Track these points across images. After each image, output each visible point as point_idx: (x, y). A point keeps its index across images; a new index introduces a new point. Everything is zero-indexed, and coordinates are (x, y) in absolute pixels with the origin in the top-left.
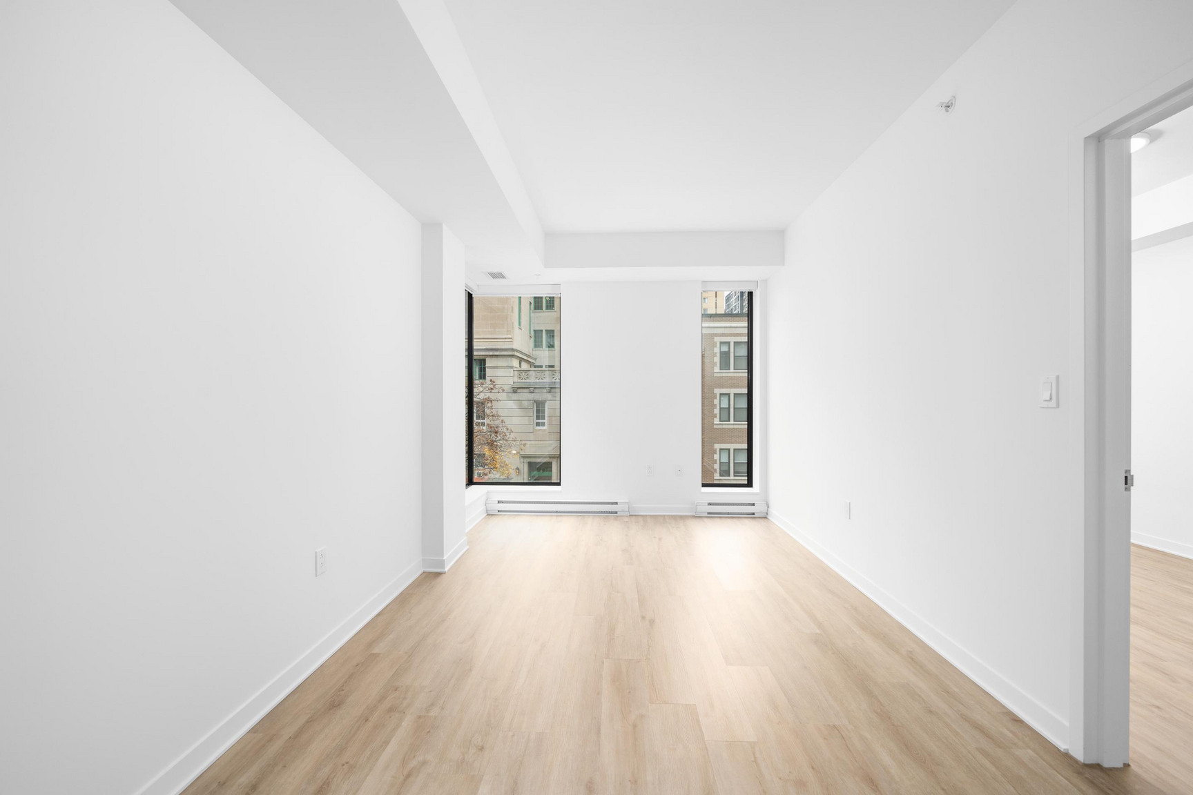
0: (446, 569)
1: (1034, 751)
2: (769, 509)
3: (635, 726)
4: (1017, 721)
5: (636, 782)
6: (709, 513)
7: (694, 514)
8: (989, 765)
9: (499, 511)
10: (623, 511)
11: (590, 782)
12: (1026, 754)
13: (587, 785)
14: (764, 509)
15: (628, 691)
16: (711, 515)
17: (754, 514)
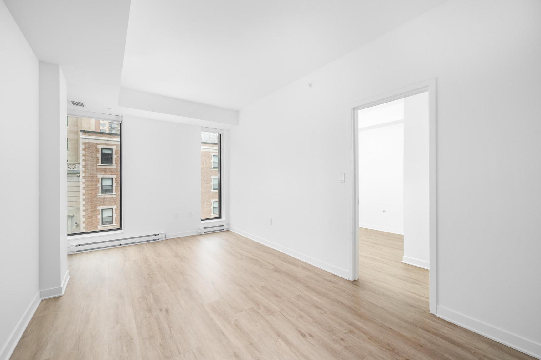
0: (63, 293)
1: (343, 282)
2: (230, 227)
3: (236, 325)
4: (335, 276)
5: (252, 344)
6: (205, 232)
7: (198, 234)
8: (337, 290)
9: (76, 251)
10: (162, 238)
11: (234, 354)
12: (342, 283)
13: (234, 356)
14: (228, 227)
15: (223, 313)
16: (206, 233)
17: (223, 230)
